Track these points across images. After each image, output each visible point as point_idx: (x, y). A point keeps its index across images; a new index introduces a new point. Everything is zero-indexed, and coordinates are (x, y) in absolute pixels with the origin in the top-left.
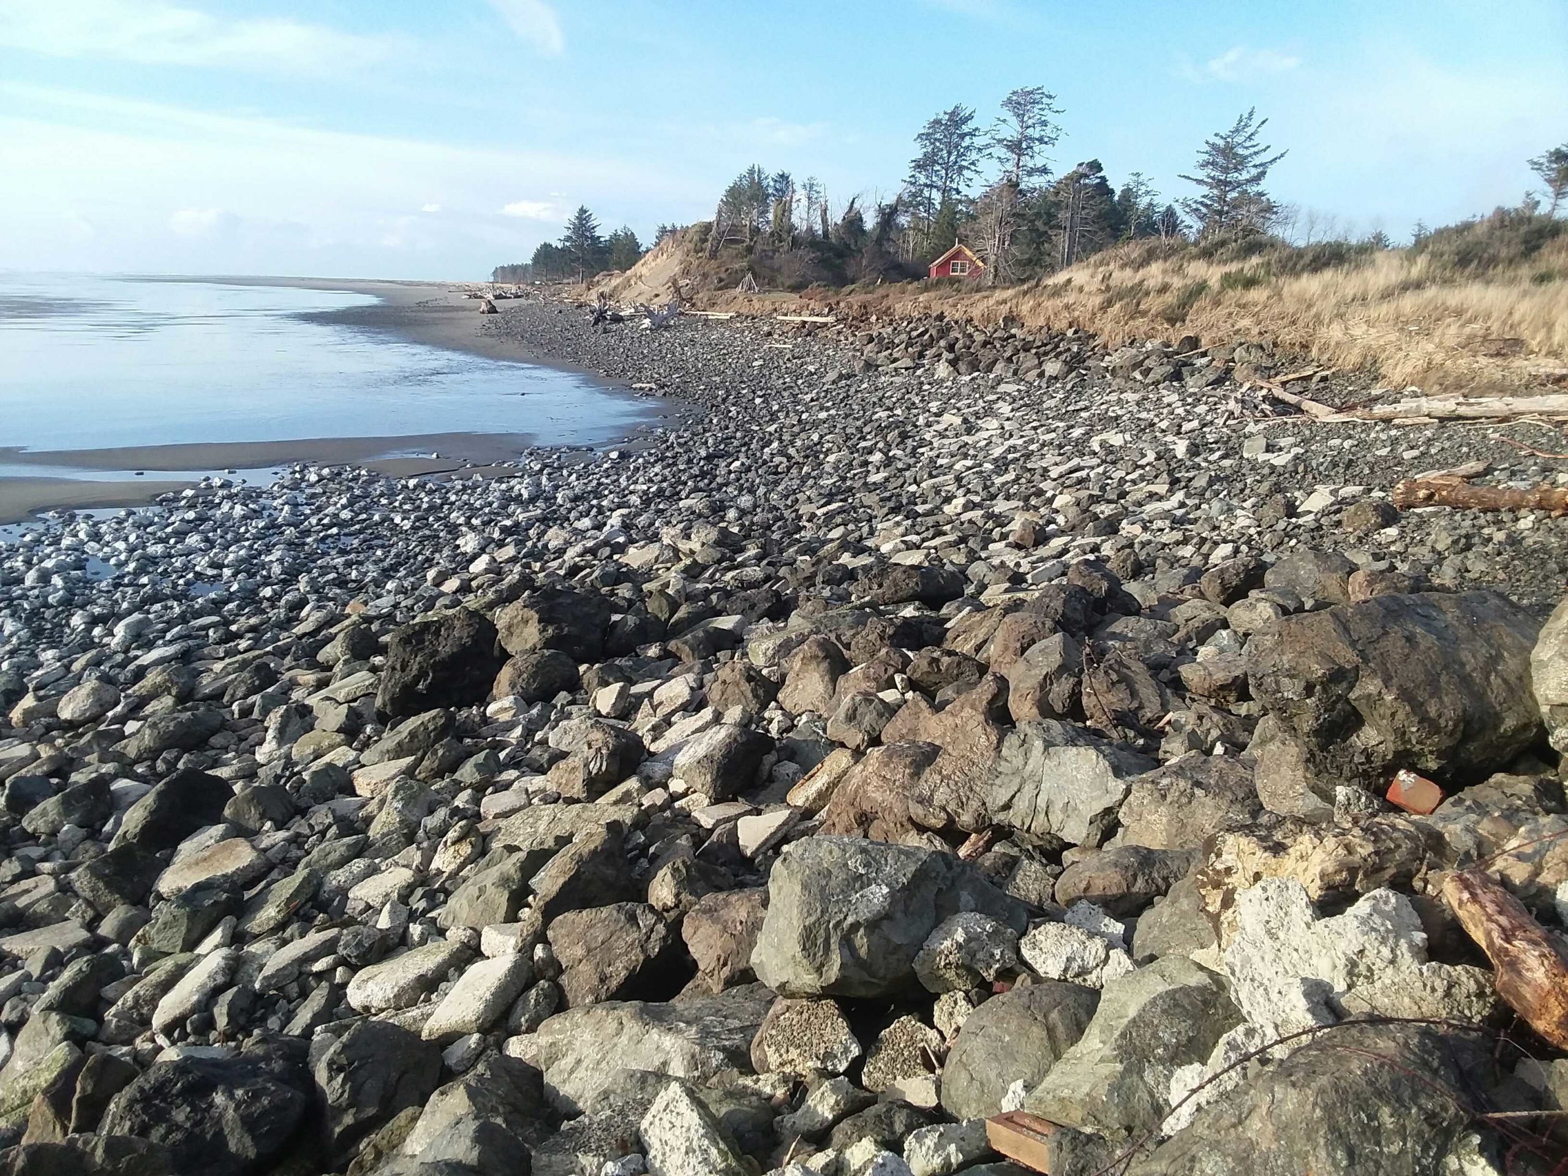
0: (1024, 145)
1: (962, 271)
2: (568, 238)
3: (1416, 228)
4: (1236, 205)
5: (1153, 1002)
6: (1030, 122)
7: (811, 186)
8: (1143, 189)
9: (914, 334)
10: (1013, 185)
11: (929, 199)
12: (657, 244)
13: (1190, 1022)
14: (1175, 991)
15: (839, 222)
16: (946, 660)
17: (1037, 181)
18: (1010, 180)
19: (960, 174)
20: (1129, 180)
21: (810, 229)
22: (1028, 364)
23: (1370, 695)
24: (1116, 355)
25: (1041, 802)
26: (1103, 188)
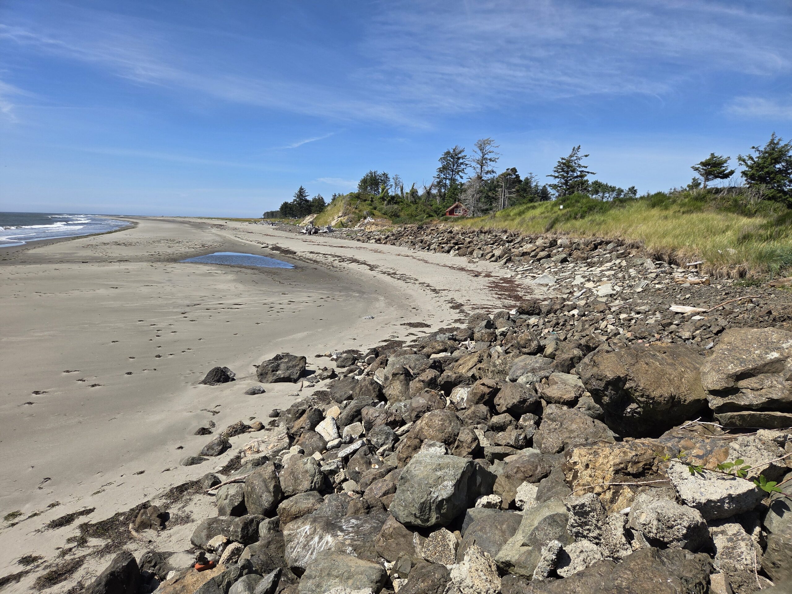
0: (484, 162)
1: (459, 213)
2: (295, 200)
4: (572, 187)
5: (545, 520)
6: (486, 152)
7: (397, 178)
8: (533, 179)
9: (440, 239)
10: (480, 178)
11: (445, 183)
13: (560, 529)
14: (554, 515)
15: (409, 192)
16: (454, 375)
17: (489, 176)
18: (478, 176)
19: (458, 174)
20: (529, 176)
22: (487, 251)
23: (632, 387)
24: (524, 247)
26: (517, 180)
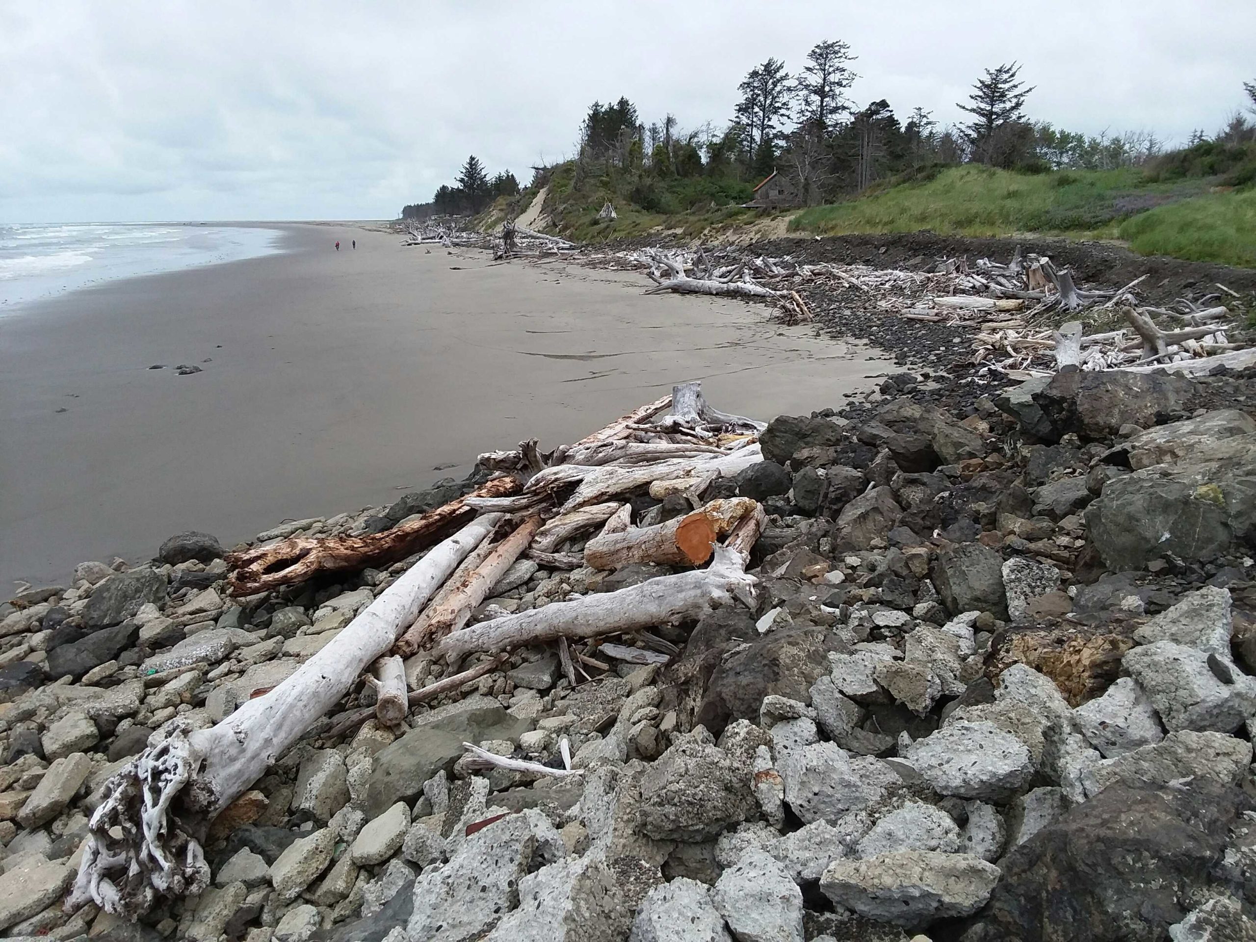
0: (827, 89)
2: (462, 180)
6: (831, 69)
8: (925, 120)
10: (818, 121)
11: (751, 135)
18: (816, 117)
19: (775, 113)
20: (912, 112)
26: (892, 121)
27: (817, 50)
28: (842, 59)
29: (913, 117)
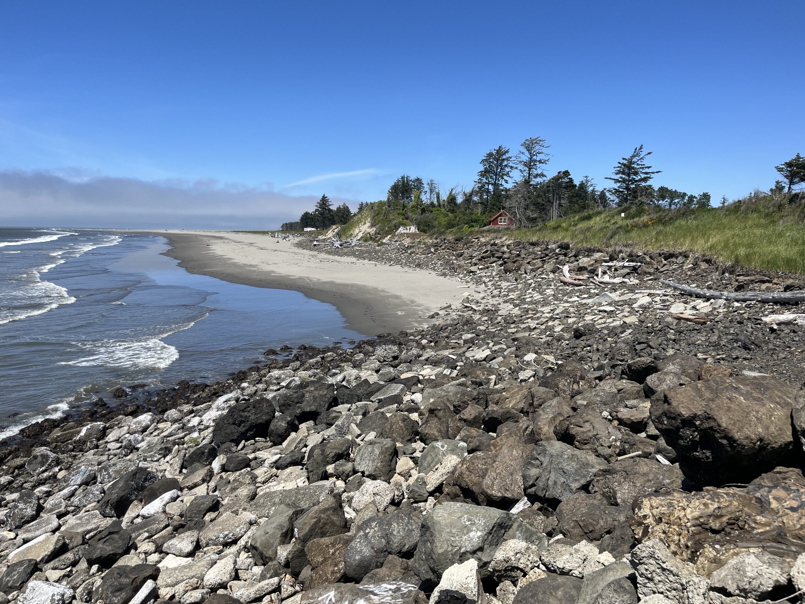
0: (532, 164)
1: (504, 222)
2: (316, 210)
3: (722, 200)
4: (635, 191)
5: (609, 585)
6: (534, 153)
7: (432, 184)
8: (590, 183)
10: (527, 182)
11: (488, 189)
12: (359, 212)
15: (445, 200)
16: (501, 410)
17: (539, 180)
18: (525, 180)
19: (503, 178)
21: (432, 204)
25: (550, 483)
26: (570, 184)
27: (527, 142)
28: (541, 148)
29: (582, 181)
